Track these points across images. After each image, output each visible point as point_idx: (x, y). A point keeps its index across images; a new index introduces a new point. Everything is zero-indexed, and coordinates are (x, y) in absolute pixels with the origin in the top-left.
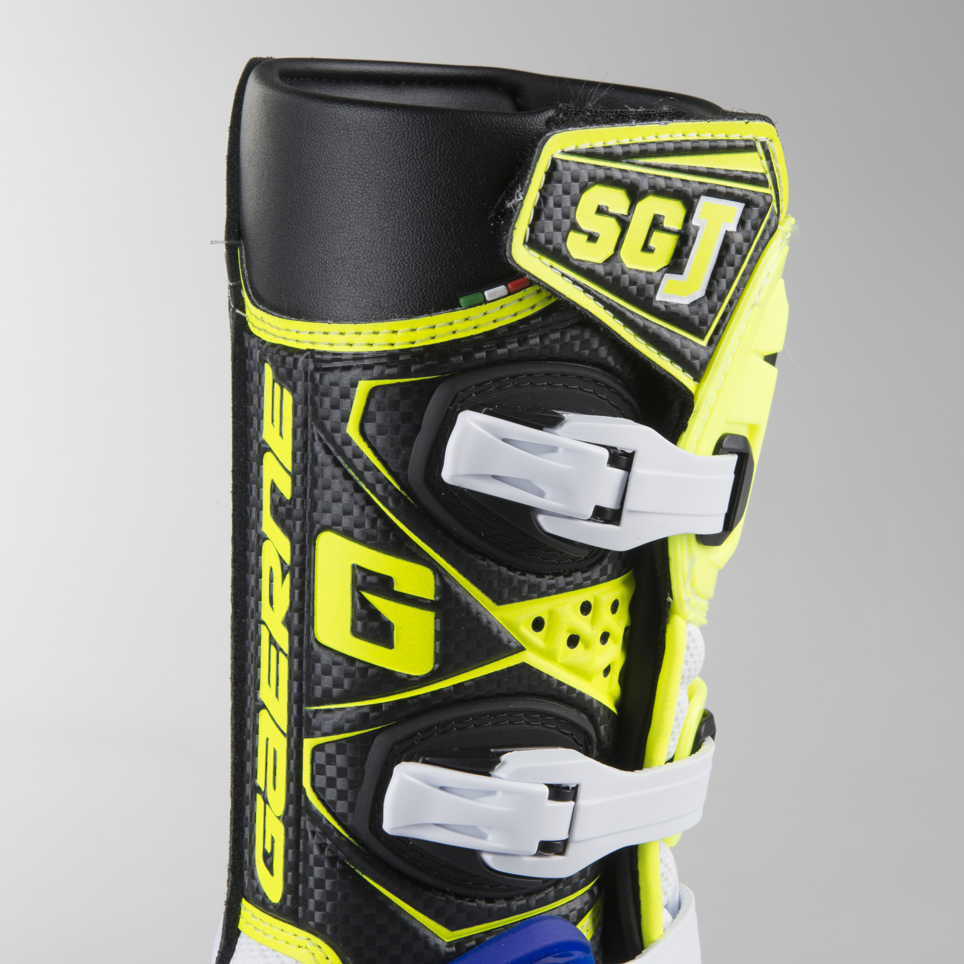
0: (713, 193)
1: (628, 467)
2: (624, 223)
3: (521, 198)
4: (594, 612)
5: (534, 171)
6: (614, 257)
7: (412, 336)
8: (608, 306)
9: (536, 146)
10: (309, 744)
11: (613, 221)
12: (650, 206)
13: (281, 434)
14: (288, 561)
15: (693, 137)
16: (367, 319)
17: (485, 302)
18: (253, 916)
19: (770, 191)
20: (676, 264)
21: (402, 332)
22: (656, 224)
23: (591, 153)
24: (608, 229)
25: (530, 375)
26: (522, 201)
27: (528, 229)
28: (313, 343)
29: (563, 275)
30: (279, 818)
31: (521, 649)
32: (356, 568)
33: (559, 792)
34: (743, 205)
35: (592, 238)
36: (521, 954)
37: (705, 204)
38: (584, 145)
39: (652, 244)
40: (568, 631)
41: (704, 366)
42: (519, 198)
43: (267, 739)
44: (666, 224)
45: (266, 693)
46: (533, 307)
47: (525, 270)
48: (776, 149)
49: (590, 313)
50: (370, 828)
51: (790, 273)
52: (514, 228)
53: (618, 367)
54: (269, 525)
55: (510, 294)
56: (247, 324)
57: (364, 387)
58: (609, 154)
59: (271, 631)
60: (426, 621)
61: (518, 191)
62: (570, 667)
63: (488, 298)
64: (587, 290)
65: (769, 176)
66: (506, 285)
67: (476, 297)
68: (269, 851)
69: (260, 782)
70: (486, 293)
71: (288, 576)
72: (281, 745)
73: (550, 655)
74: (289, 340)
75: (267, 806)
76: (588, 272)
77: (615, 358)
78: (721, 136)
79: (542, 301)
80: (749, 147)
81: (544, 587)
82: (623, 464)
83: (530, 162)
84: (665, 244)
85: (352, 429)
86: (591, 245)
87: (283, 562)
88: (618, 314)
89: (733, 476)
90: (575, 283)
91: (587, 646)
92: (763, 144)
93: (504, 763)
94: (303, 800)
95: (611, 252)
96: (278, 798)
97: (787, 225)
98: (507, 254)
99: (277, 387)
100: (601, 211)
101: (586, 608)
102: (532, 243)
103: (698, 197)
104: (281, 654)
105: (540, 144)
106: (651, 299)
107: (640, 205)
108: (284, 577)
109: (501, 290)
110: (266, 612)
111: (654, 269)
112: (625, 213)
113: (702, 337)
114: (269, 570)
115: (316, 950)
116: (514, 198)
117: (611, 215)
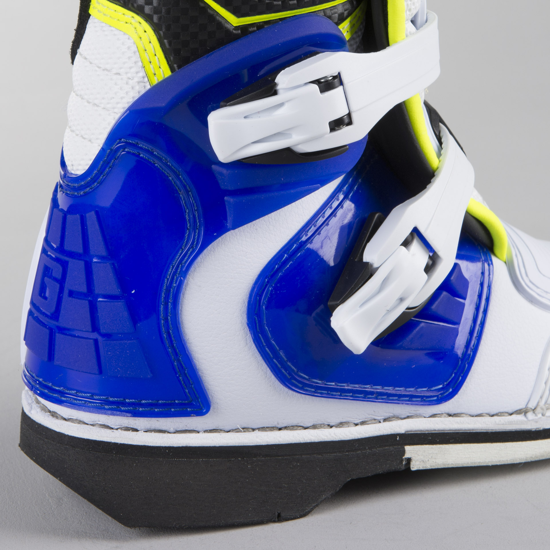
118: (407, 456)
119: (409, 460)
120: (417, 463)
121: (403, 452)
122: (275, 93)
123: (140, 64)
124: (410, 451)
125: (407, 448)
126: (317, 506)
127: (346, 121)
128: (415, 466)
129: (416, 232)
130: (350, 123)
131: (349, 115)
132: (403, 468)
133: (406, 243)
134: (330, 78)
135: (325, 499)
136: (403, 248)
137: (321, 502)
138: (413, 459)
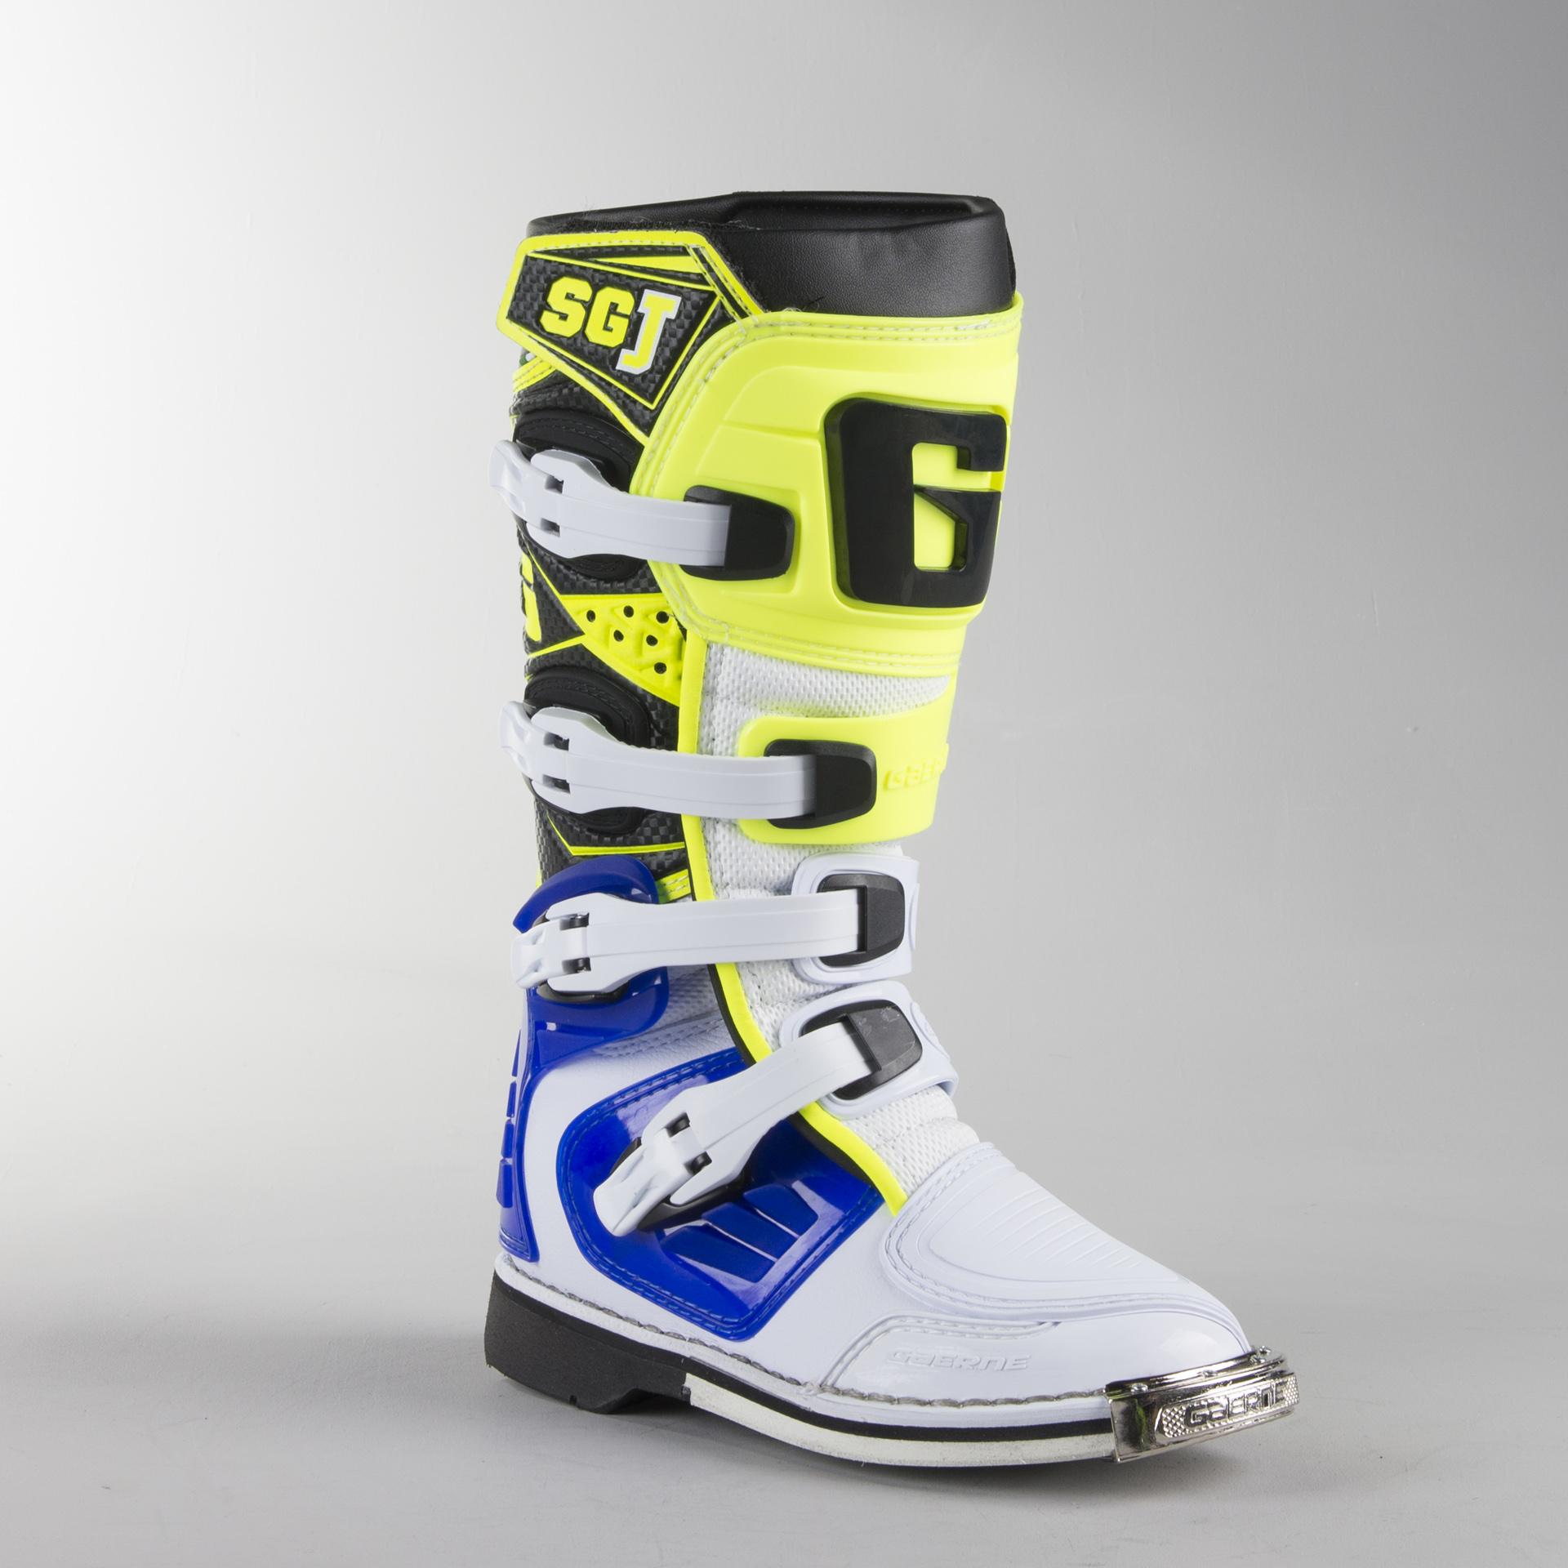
0: (654, 286)
2: (588, 306)
4: (637, 616)
6: (582, 332)
12: (608, 295)
15: (638, 243)
17: (527, 362)
19: (712, 288)
20: (631, 341)
22: (613, 309)
23: (559, 253)
24: (576, 312)
27: (509, 308)
29: (539, 343)
31: (580, 633)
34: (680, 299)
35: (564, 317)
37: (647, 293)
38: (551, 247)
39: (610, 325)
40: (615, 627)
41: (650, 425)
44: (620, 310)
58: (571, 254)
62: (619, 657)
65: (708, 276)
78: (657, 243)
80: (681, 251)
81: (590, 587)
84: (620, 326)
86: (562, 322)
92: (696, 250)
95: (579, 329)
100: (570, 297)
101: (628, 610)
103: (643, 290)
106: (613, 366)
107: (601, 294)
111: (612, 344)
112: (589, 299)
113: (651, 401)
117: (577, 301)
118: (687, 1385)
119: (689, 1391)
120: (696, 1398)
128: (694, 1401)
132: (683, 1398)
134: (579, 917)
138: (693, 1391)
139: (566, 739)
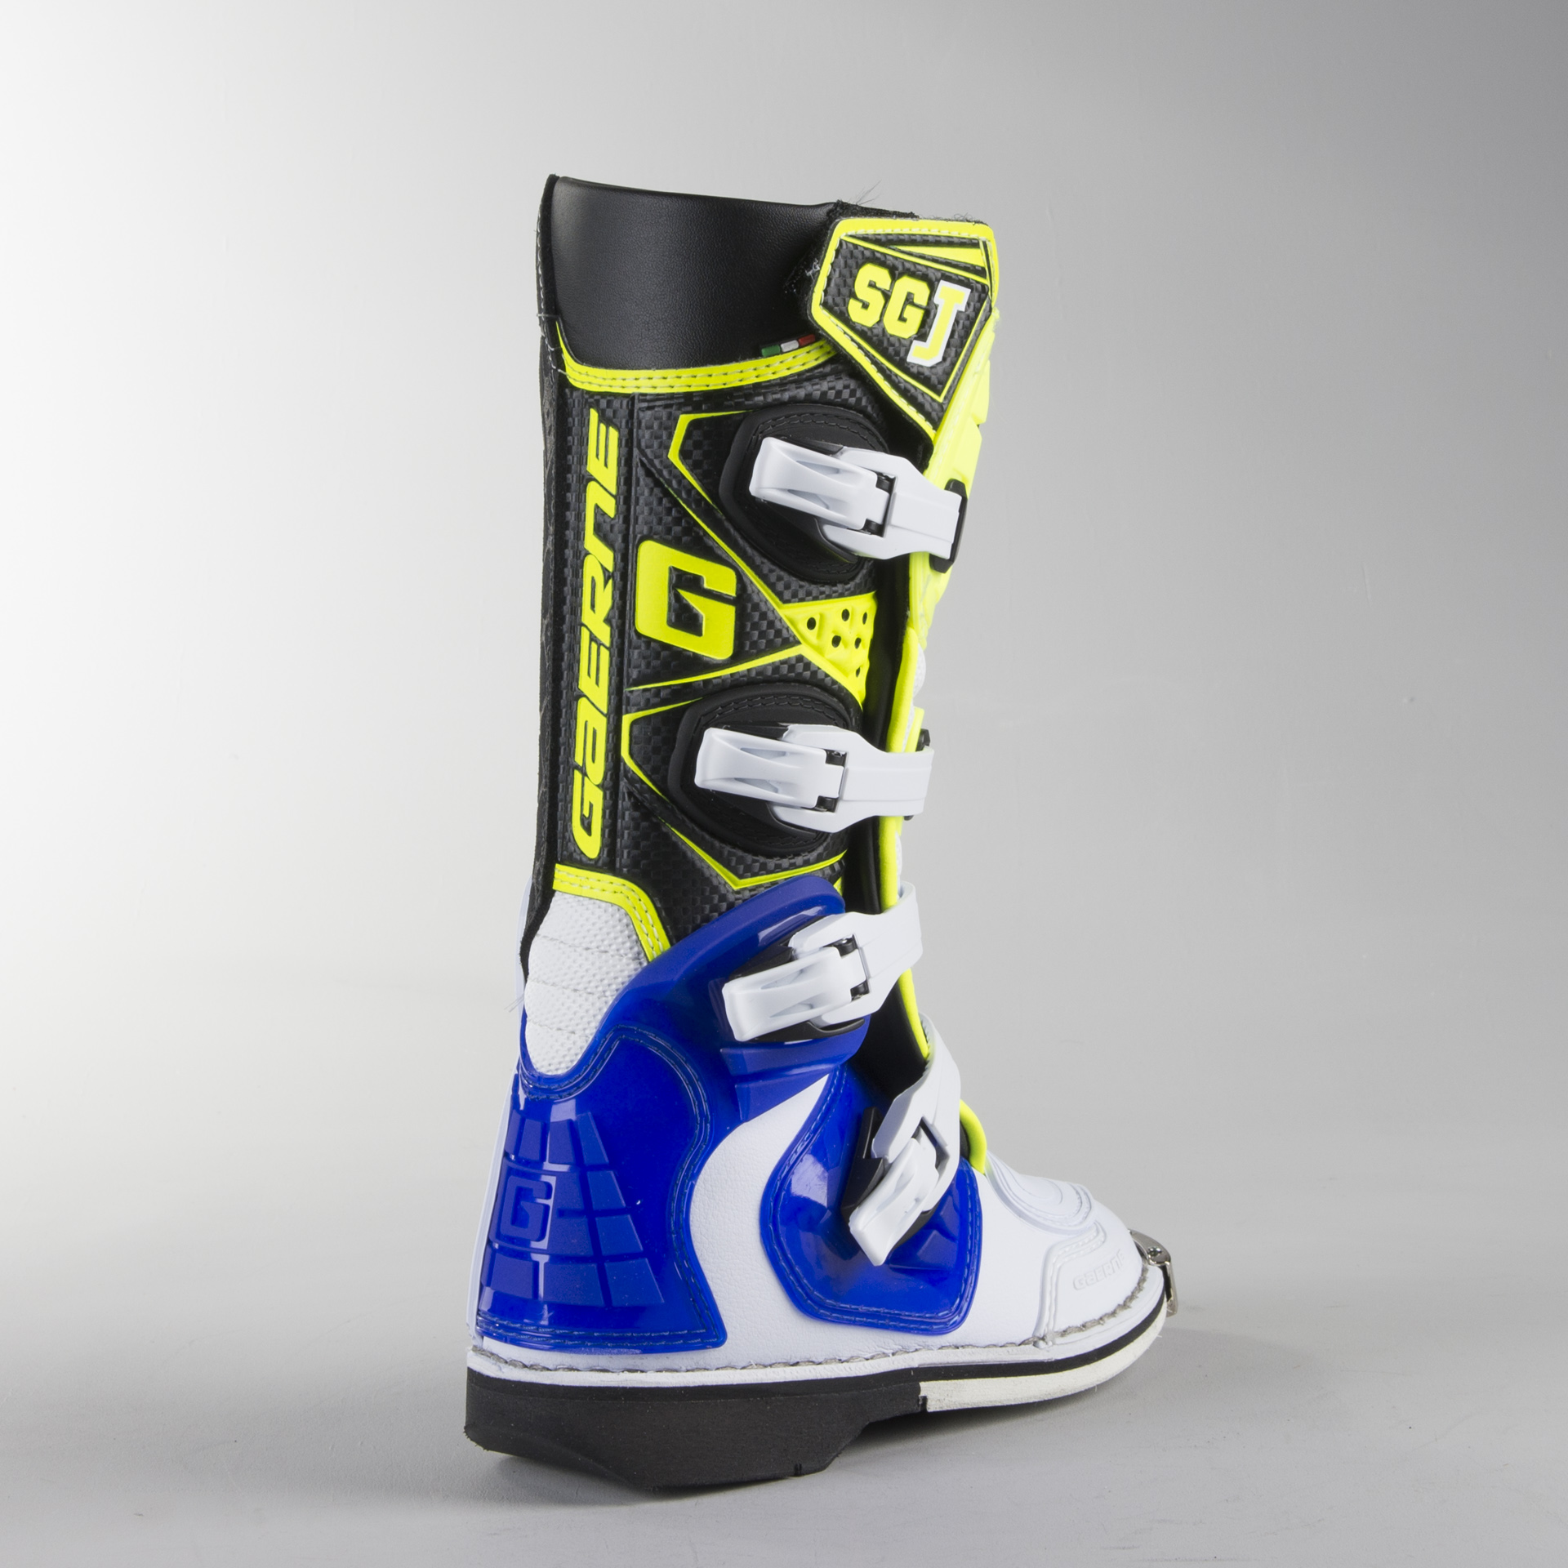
0: (949, 278)
1: (890, 490)
2: (887, 296)
3: (818, 268)
4: (851, 619)
5: (827, 248)
6: (880, 323)
7: (724, 379)
8: (874, 362)
9: (828, 229)
10: (627, 720)
11: (879, 294)
12: (906, 284)
13: (606, 465)
14: (610, 568)
15: (935, 232)
16: (687, 366)
17: (782, 353)
18: (568, 874)
19: (986, 282)
20: (922, 335)
21: (716, 375)
22: (909, 300)
23: (867, 238)
24: (876, 300)
25: (812, 414)
26: (819, 272)
27: (823, 294)
28: (638, 387)
29: (845, 333)
30: (598, 786)
31: (798, 643)
32: (673, 570)
33: (834, 758)
34: (969, 290)
35: (866, 306)
36: (794, 900)
37: (943, 285)
38: (861, 231)
39: (905, 315)
40: (834, 632)
41: (940, 419)
42: (815, 268)
43: (586, 722)
44: (916, 301)
45: (585, 683)
46: (816, 359)
47: (819, 326)
48: (993, 248)
49: (862, 367)
50: (681, 786)
51: (994, 357)
52: (813, 292)
53: (874, 415)
54: (591, 542)
55: (800, 347)
56: (568, 380)
57: (684, 421)
58: (876, 240)
59: (591, 629)
60: (729, 613)
61: (815, 263)
62: (833, 663)
63: (785, 350)
64: (860, 347)
65: (987, 269)
66: (798, 340)
67: (775, 348)
68: (587, 815)
69: (579, 760)
70: (782, 346)
71: (610, 582)
72: (601, 725)
73: (819, 650)
74: (615, 386)
75: (586, 778)
76: (863, 333)
77: (873, 407)
78: (955, 234)
79: (823, 355)
81: (815, 593)
82: (886, 487)
83: (824, 241)
84: (915, 316)
85: (674, 455)
86: (864, 311)
87: (605, 570)
88: (881, 369)
89: (958, 514)
90: (853, 340)
91: (846, 646)
92: (983, 243)
93: (791, 732)
94: (622, 768)
95: (878, 319)
96: (597, 770)
97: (995, 314)
98: (808, 312)
99: (603, 427)
100: (872, 285)
101: (846, 615)
102: (825, 305)
103: (938, 281)
104: (602, 648)
105: (831, 227)
106: (903, 360)
107: (898, 283)
108: (606, 583)
109: (794, 344)
110: (587, 616)
111: (906, 336)
112: (888, 289)
113: (939, 393)
114: (590, 579)
115: (631, 894)
116: (811, 268)
117: (879, 289)
118: (922, 1394)
119: (925, 1399)
120: (933, 1403)
121: (918, 1390)
122: (791, 959)
123: (634, 937)
124: (927, 1388)
125: (923, 1384)
126: (837, 1456)
127: (862, 990)
128: (932, 1407)
129: (923, 1125)
130: (866, 992)
131: (865, 984)
132: (920, 1409)
133: (916, 1136)
134: (844, 942)
135: (845, 1446)
136: (913, 1139)
137: (843, 1449)
138: (929, 1397)
139: (844, 753)
